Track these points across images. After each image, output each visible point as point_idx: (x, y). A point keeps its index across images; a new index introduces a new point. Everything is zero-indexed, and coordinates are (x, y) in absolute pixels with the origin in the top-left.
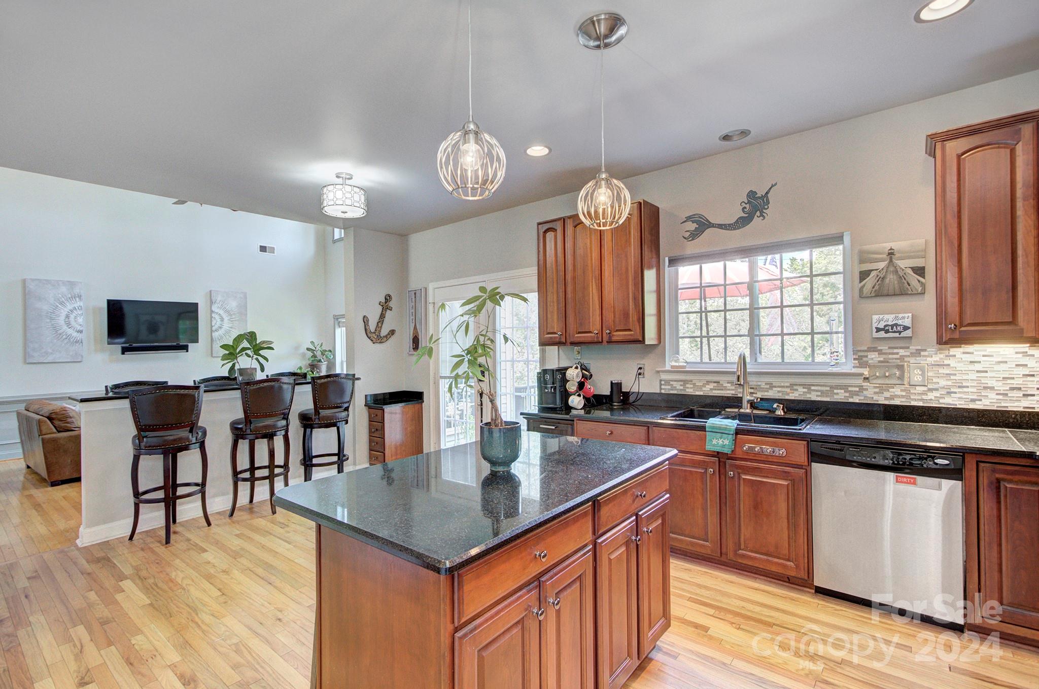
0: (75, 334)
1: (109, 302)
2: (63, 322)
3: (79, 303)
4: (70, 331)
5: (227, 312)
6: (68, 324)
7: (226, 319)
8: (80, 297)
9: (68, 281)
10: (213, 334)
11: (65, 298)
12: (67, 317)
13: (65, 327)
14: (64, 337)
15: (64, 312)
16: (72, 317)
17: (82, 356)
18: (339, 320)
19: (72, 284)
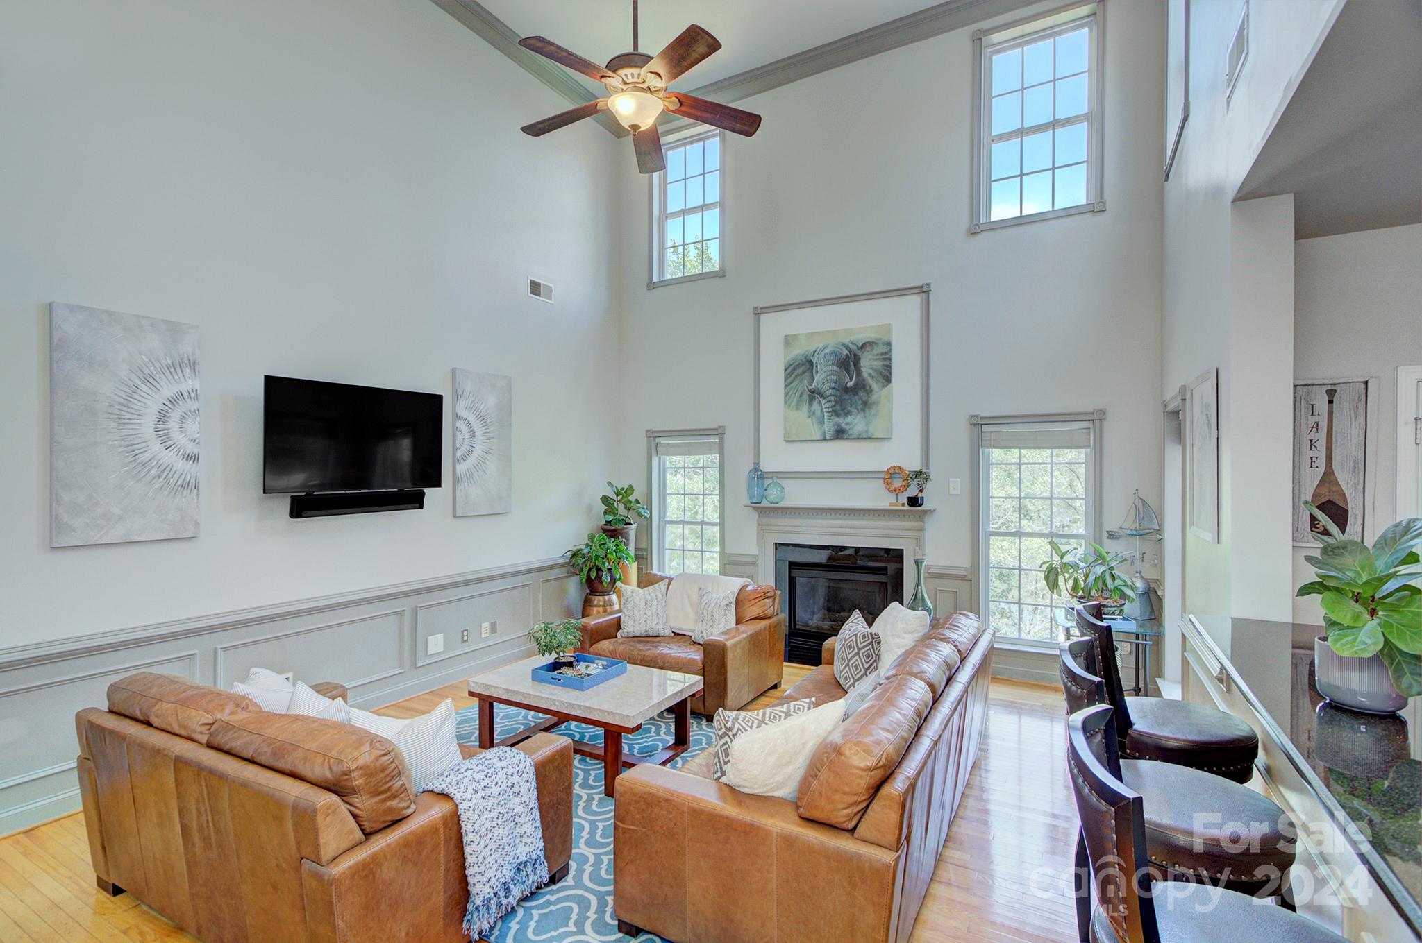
0: (180, 465)
1: (271, 382)
2: (152, 430)
3: (190, 383)
4: (168, 457)
5: (481, 417)
6: (164, 437)
7: (479, 432)
8: (193, 365)
9: (166, 322)
10: (458, 466)
11: (158, 365)
12: (163, 417)
13: (156, 446)
14: (154, 472)
15: (153, 404)
16: (174, 416)
17: (197, 524)
18: (658, 440)
19: (173, 330)
